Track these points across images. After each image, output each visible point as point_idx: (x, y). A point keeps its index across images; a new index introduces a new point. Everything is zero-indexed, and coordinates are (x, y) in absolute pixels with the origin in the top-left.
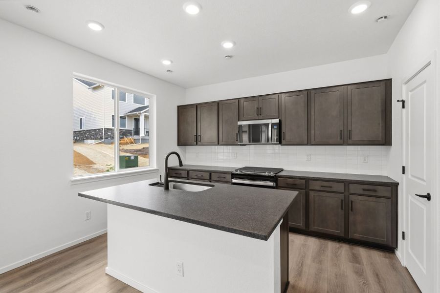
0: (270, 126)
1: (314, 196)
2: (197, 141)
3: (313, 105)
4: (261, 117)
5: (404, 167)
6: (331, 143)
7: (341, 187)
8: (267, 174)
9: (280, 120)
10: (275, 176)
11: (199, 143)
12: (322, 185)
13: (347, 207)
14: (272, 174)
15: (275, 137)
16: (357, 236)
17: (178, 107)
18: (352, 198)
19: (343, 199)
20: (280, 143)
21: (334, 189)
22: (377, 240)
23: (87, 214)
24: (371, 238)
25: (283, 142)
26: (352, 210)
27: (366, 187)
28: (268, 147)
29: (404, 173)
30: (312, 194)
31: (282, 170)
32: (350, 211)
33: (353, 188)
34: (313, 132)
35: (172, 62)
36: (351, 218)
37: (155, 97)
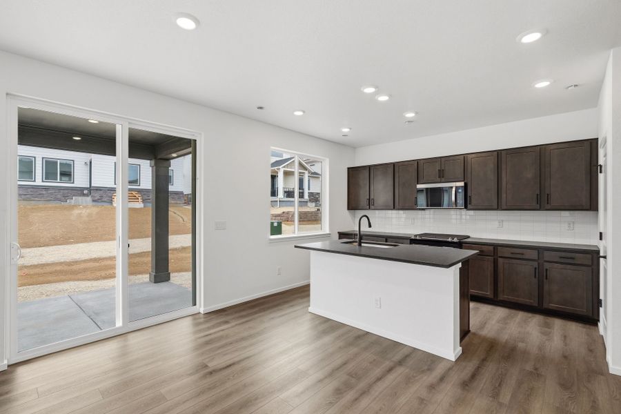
0: (454, 189)
1: (503, 263)
2: (370, 205)
3: (504, 166)
4: (443, 180)
5: (601, 234)
6: (525, 207)
7: (534, 255)
8: (450, 240)
9: (466, 184)
10: (459, 242)
11: (372, 207)
12: (513, 252)
13: (541, 276)
14: (455, 240)
15: (461, 201)
16: (553, 306)
17: (348, 168)
18: (547, 266)
19: (537, 267)
20: (466, 207)
21: (527, 257)
22: (576, 311)
23: (279, 269)
24: (569, 308)
25: (469, 206)
26: (546, 278)
27: (563, 254)
28: (452, 212)
29: (601, 239)
30: (500, 260)
31: (469, 237)
32: (545, 280)
33: (547, 255)
34: (504, 196)
35: (350, 129)
36: (546, 287)
37: (327, 161)
